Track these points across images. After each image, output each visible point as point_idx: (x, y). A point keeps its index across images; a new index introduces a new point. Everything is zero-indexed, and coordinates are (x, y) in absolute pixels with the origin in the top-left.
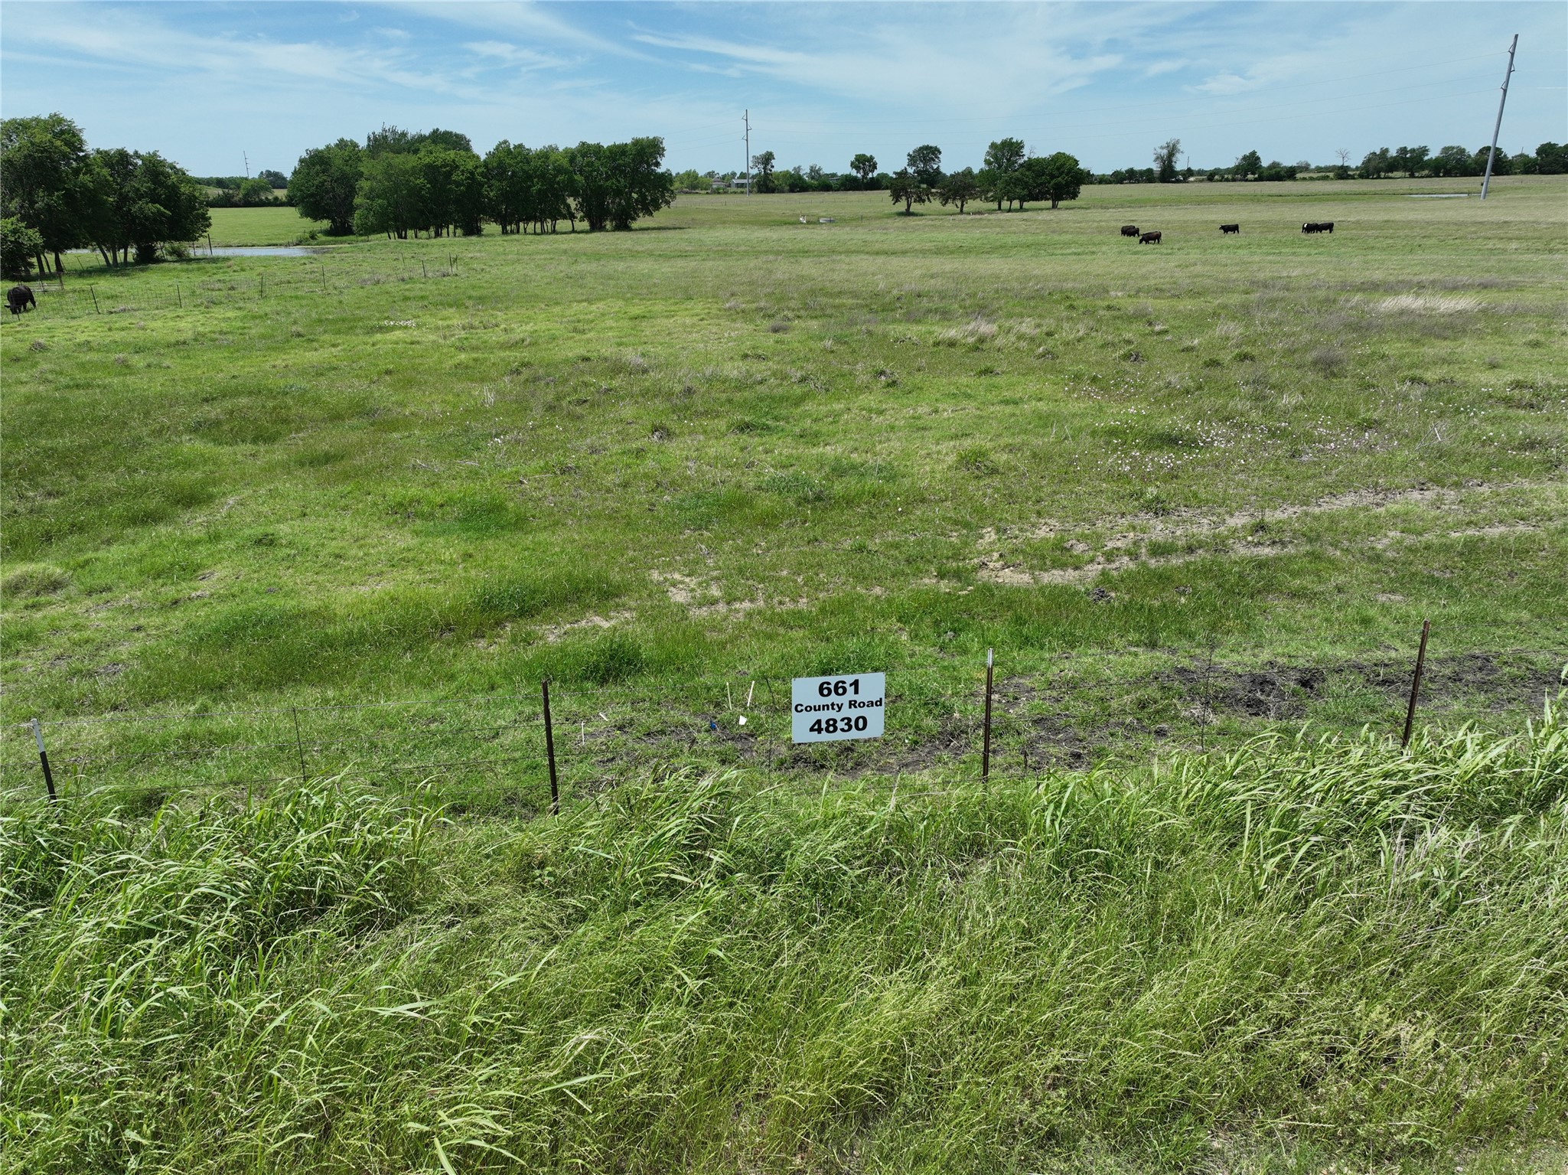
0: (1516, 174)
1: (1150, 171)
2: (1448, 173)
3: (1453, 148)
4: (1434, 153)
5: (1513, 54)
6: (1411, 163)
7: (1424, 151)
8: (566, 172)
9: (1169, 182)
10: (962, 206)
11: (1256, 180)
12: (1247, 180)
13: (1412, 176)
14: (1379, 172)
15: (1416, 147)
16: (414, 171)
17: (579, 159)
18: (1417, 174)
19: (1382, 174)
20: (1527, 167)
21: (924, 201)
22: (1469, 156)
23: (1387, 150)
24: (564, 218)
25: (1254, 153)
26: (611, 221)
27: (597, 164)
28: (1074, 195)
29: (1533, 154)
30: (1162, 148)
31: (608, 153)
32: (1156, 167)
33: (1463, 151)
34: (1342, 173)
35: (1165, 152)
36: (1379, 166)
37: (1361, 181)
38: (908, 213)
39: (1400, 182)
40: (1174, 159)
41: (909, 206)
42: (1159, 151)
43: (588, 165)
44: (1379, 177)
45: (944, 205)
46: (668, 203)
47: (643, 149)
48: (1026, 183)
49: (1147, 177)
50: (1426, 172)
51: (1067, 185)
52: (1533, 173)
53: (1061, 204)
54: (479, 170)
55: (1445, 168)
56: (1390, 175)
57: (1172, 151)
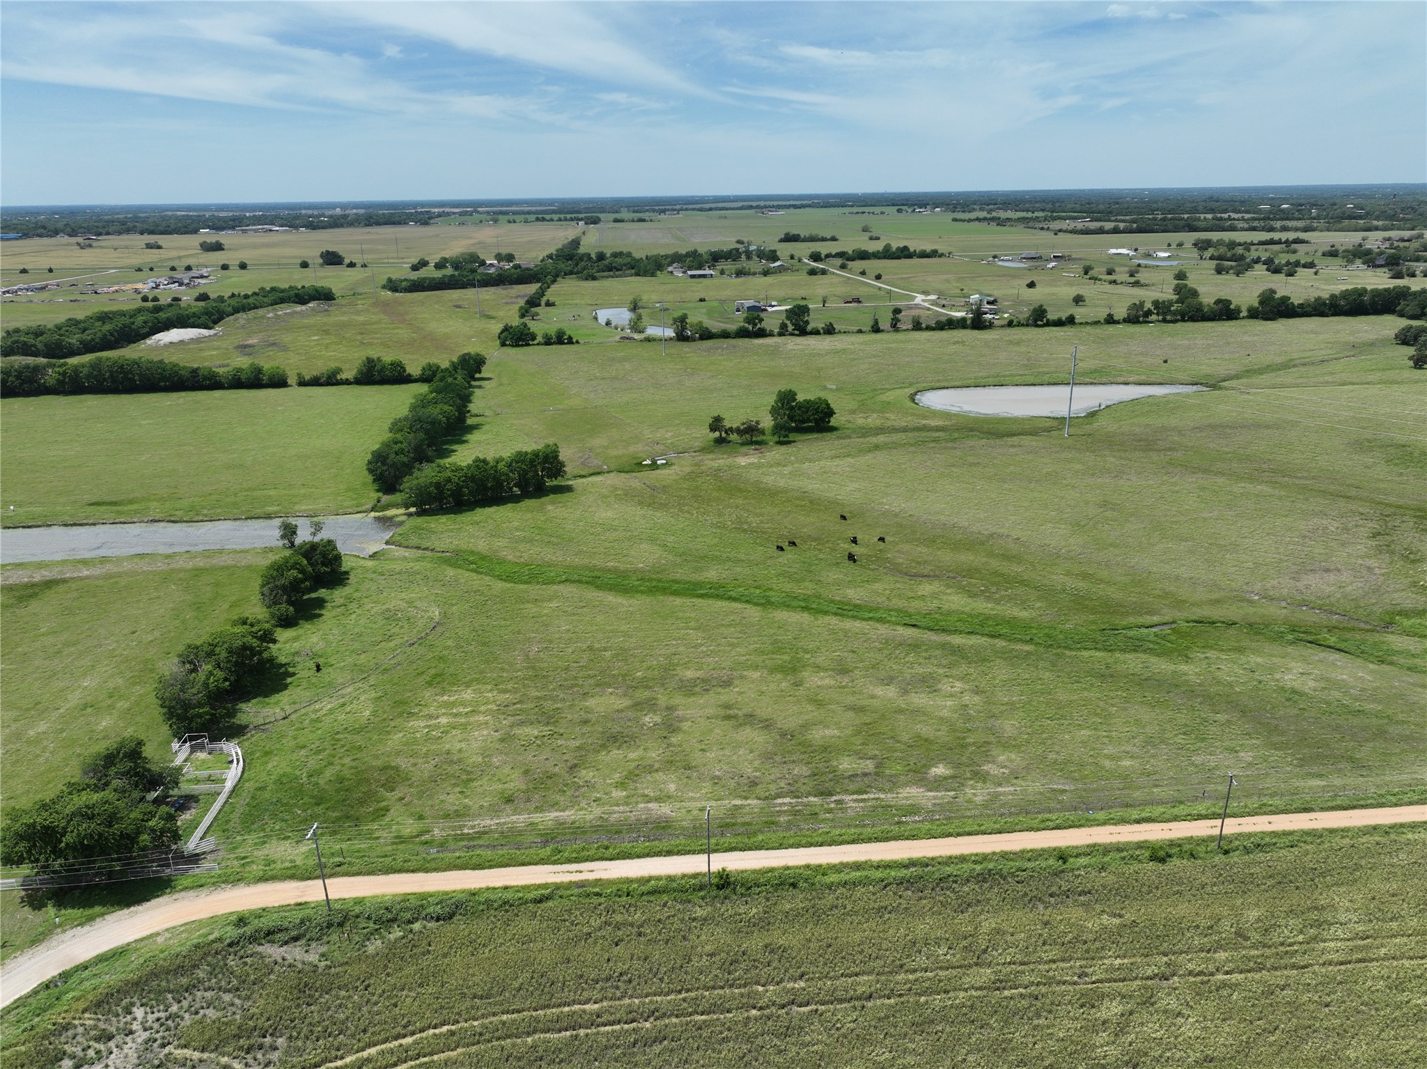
8: (506, 474)
14: (1137, 317)
21: (729, 434)
38: (721, 441)
41: (721, 436)
44: (1138, 322)
45: (740, 437)
47: (548, 453)
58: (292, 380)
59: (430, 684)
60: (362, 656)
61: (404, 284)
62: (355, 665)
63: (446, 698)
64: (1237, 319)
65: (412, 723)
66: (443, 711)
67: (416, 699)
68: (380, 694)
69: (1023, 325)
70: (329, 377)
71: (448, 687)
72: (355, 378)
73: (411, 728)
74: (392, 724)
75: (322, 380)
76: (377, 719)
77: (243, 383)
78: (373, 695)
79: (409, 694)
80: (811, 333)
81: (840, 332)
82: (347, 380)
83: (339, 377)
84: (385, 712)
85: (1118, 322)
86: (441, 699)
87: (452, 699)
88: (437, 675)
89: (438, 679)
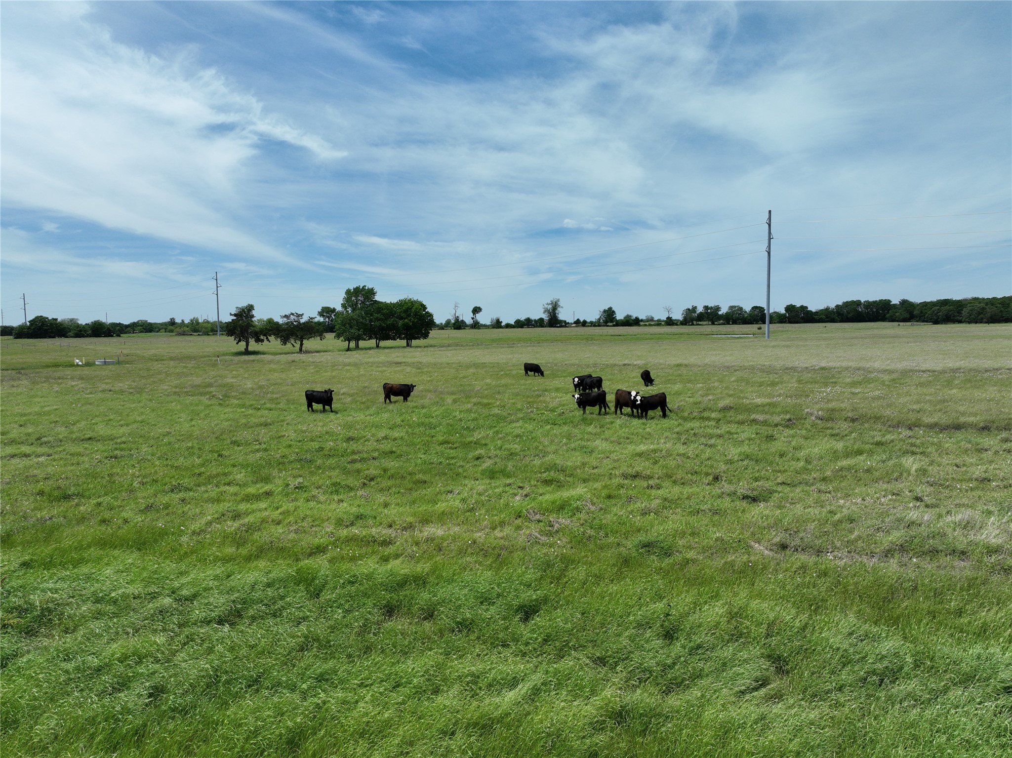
0: (775, 323)
1: (541, 320)
2: (735, 322)
3: (736, 307)
4: (724, 310)
5: (770, 225)
6: (711, 316)
7: (718, 308)
9: (555, 327)
10: (301, 345)
11: (614, 326)
12: (608, 326)
13: (713, 324)
14: (693, 321)
15: (713, 306)
18: (716, 323)
19: (695, 322)
20: (779, 319)
21: (262, 341)
22: (746, 312)
23: (696, 307)
25: (610, 309)
28: (426, 336)
29: (783, 311)
30: (548, 304)
32: (545, 317)
33: (741, 308)
34: (670, 322)
35: (550, 306)
36: (692, 318)
37: (682, 326)
38: (247, 352)
39: (707, 328)
40: (557, 312)
41: (247, 345)
42: (546, 306)
49: (540, 323)
50: (722, 321)
52: (785, 322)
53: (414, 342)
55: (733, 319)
56: (700, 323)
57: (555, 306)
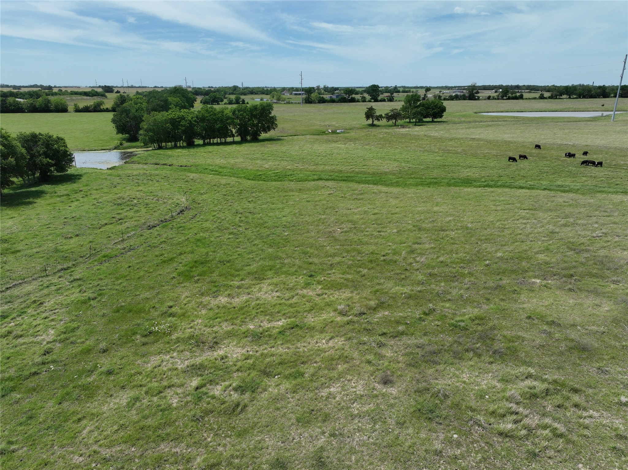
2: (584, 97)
5: (625, 63)
8: (231, 118)
10: (395, 122)
12: (503, 99)
13: (570, 98)
14: (556, 96)
16: (166, 121)
17: (237, 112)
19: (558, 97)
21: (379, 120)
24: (230, 137)
26: (250, 137)
27: (245, 114)
31: (249, 110)
38: (373, 125)
41: (373, 122)
43: (241, 115)
44: (556, 98)
45: (388, 122)
46: (274, 129)
47: (264, 107)
48: (422, 113)
50: (576, 96)
51: (439, 113)
54: (194, 119)
55: (583, 95)
56: (561, 97)
58: (71, 108)
59: (187, 276)
60: (72, 241)
61: (145, 93)
62: (57, 251)
63: (223, 300)
64: (608, 97)
65: (155, 360)
66: (226, 327)
67: (162, 302)
68: (89, 294)
69: (495, 99)
70: (95, 107)
71: (221, 281)
72: (112, 108)
73: (152, 375)
74: (105, 363)
75: (91, 109)
76: (72, 350)
77: (37, 108)
78: (75, 295)
79: (147, 294)
80: (381, 101)
81: (396, 101)
82: (107, 109)
83: (102, 107)
84: (90, 333)
85: (546, 98)
86: (214, 303)
87: (237, 301)
88: (196, 263)
89: (200, 269)
